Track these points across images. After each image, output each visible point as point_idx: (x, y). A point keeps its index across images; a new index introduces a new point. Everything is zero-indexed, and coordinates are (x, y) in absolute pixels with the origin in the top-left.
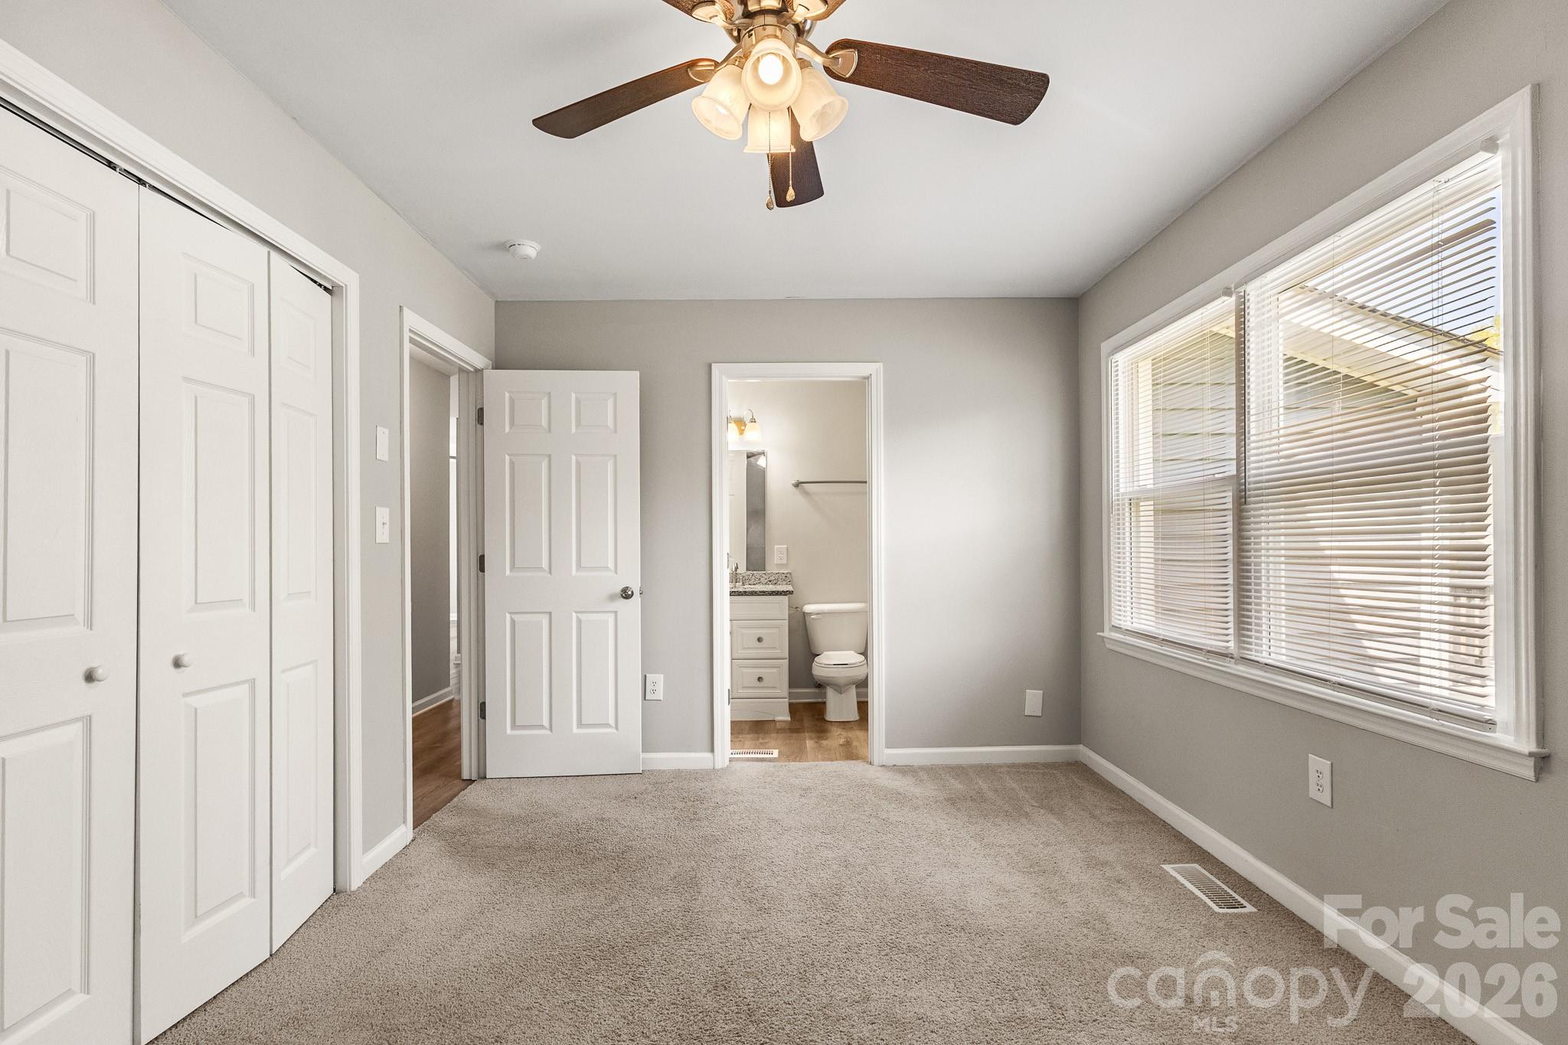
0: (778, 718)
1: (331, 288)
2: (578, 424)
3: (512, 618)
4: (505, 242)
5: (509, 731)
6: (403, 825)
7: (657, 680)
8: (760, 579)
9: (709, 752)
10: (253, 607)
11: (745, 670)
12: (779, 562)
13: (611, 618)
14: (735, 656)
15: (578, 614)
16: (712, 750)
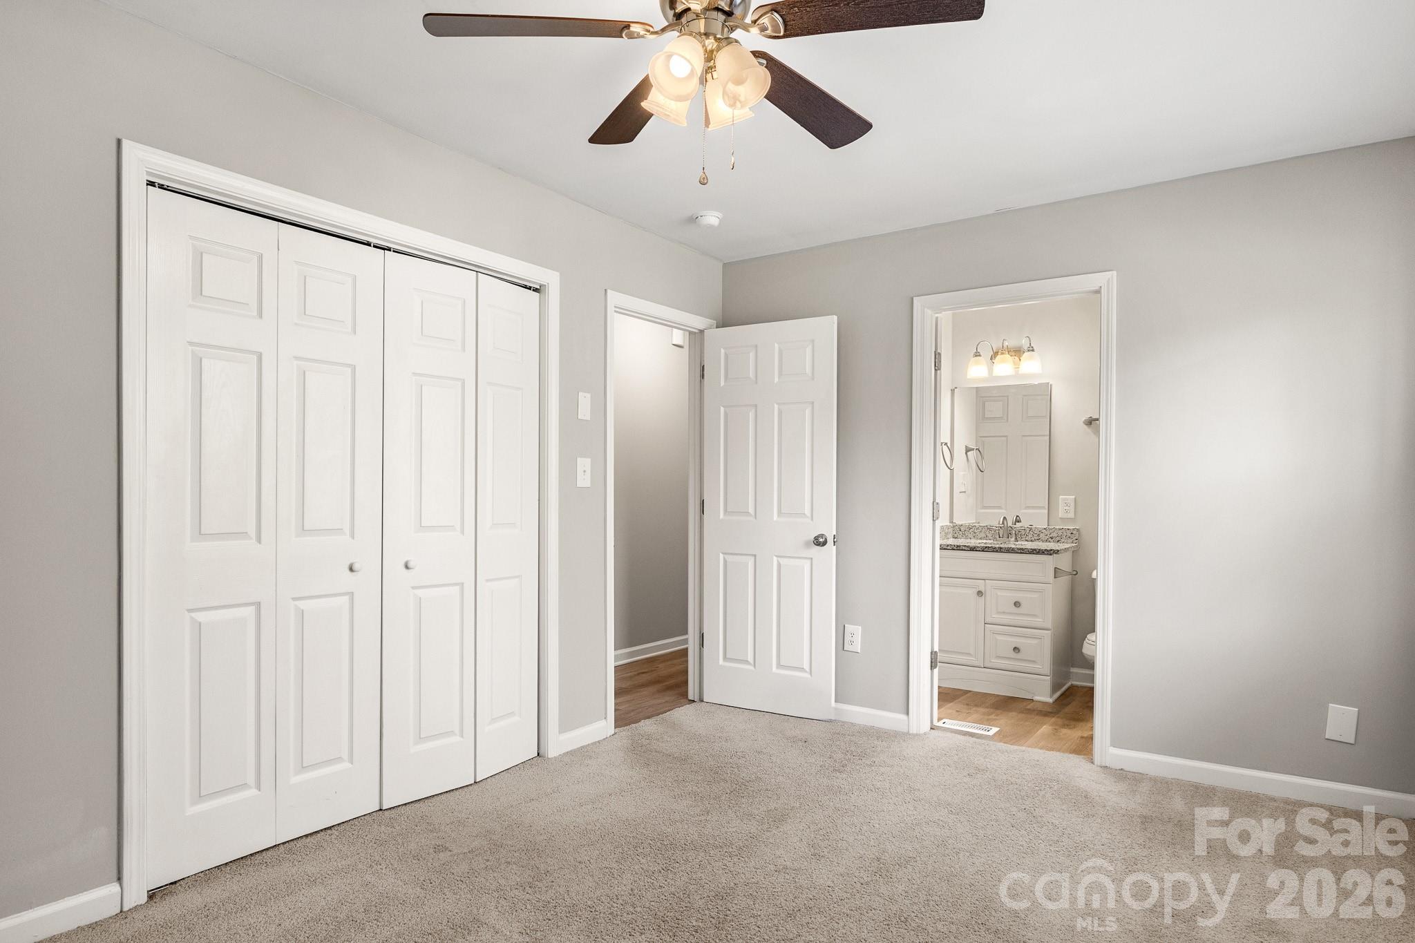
0: (1037, 698)
1: (539, 287)
2: (780, 374)
3: (724, 558)
4: (692, 216)
5: (721, 662)
6: (604, 720)
7: (855, 632)
8: (1039, 535)
9: (904, 713)
10: (463, 532)
11: (999, 637)
12: (1066, 516)
13: (807, 564)
14: (987, 621)
15: (779, 559)
16: (908, 713)
